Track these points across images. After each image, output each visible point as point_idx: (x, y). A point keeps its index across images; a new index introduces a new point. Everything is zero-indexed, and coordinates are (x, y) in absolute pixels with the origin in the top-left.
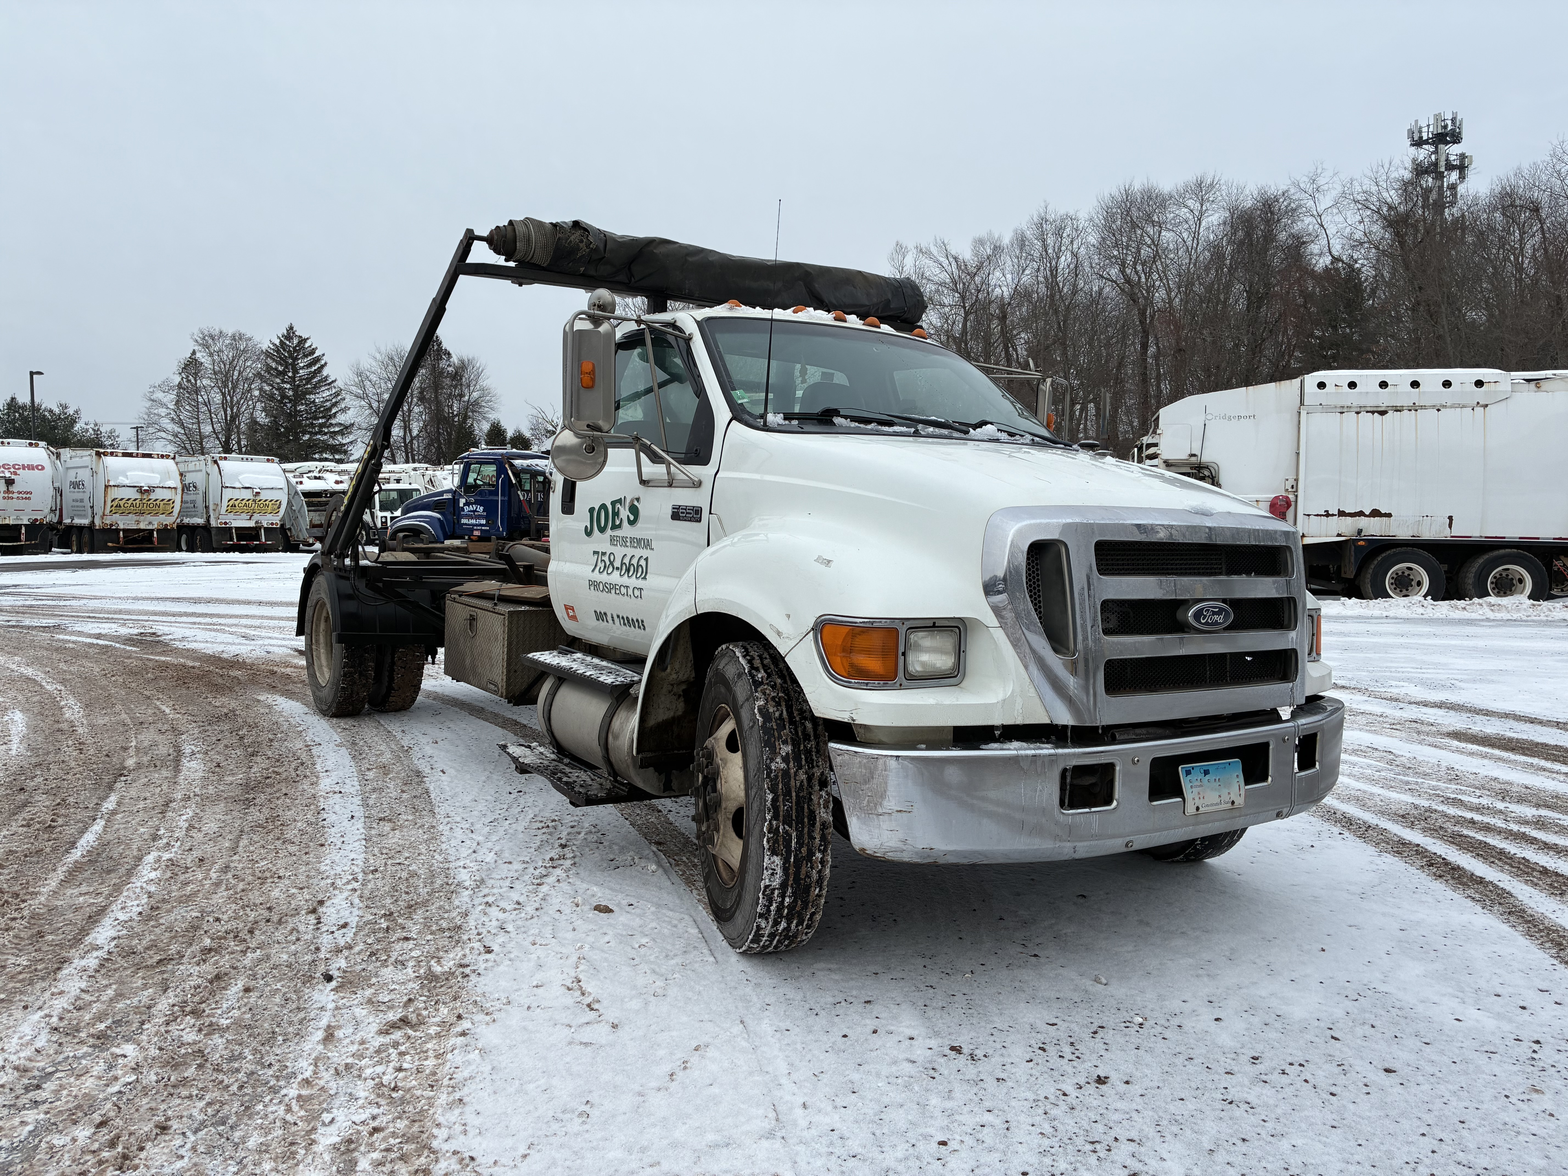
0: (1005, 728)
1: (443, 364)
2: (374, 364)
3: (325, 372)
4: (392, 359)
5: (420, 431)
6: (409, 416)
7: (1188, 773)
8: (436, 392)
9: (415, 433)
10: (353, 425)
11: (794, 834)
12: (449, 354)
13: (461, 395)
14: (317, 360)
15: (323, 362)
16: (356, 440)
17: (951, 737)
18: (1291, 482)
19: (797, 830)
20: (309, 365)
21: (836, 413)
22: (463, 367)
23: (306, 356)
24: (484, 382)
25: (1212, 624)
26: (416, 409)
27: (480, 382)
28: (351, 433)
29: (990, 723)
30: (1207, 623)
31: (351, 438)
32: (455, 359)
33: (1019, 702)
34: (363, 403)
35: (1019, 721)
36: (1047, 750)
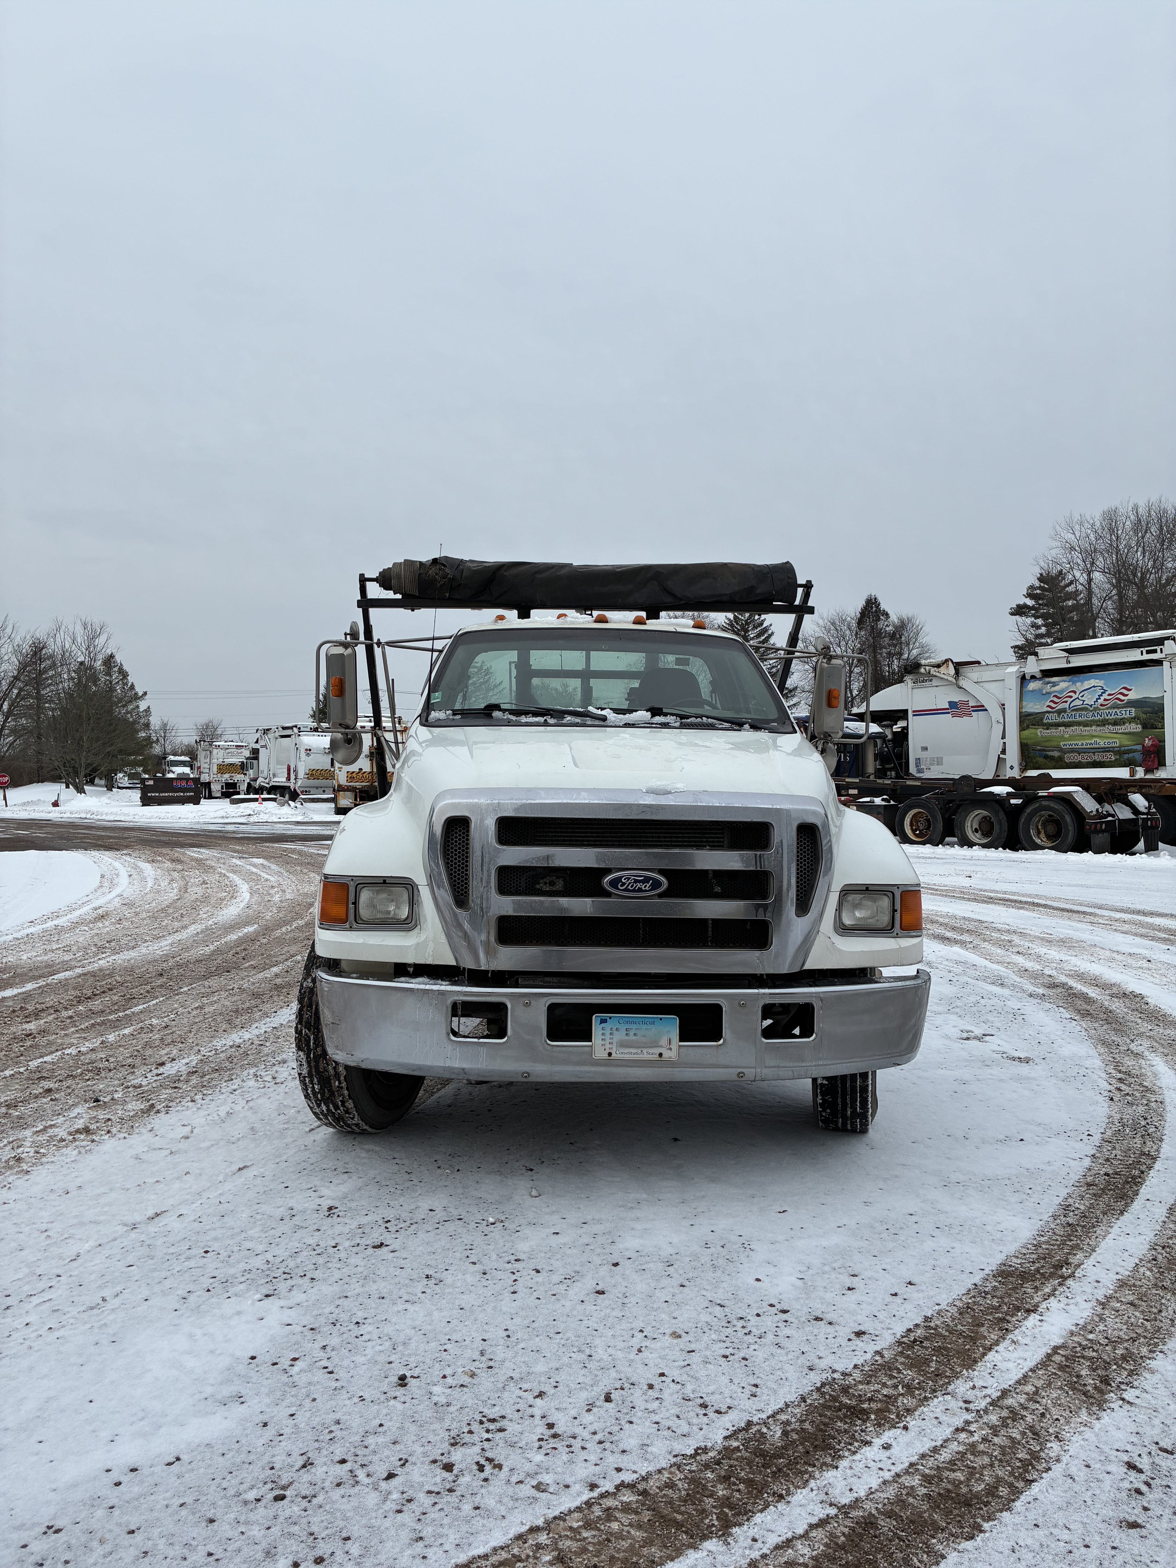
0: (416, 966)
1: (880, 625)
2: (817, 629)
3: (772, 641)
4: (833, 624)
5: (860, 691)
6: (850, 677)
7: (603, 1021)
8: (874, 652)
9: (855, 693)
10: (796, 687)
11: (312, 1037)
12: (887, 614)
13: (901, 654)
14: (766, 630)
15: (770, 632)
16: (799, 703)
17: (392, 971)
19: (314, 1034)
20: (758, 636)
21: (497, 707)
22: (902, 626)
23: (755, 627)
24: (924, 639)
25: (634, 891)
26: (857, 670)
27: (920, 639)
28: (793, 696)
29: (403, 961)
30: (626, 890)
31: (795, 700)
32: (894, 618)
33: (431, 945)
34: (807, 667)
35: (429, 961)
36: (444, 986)
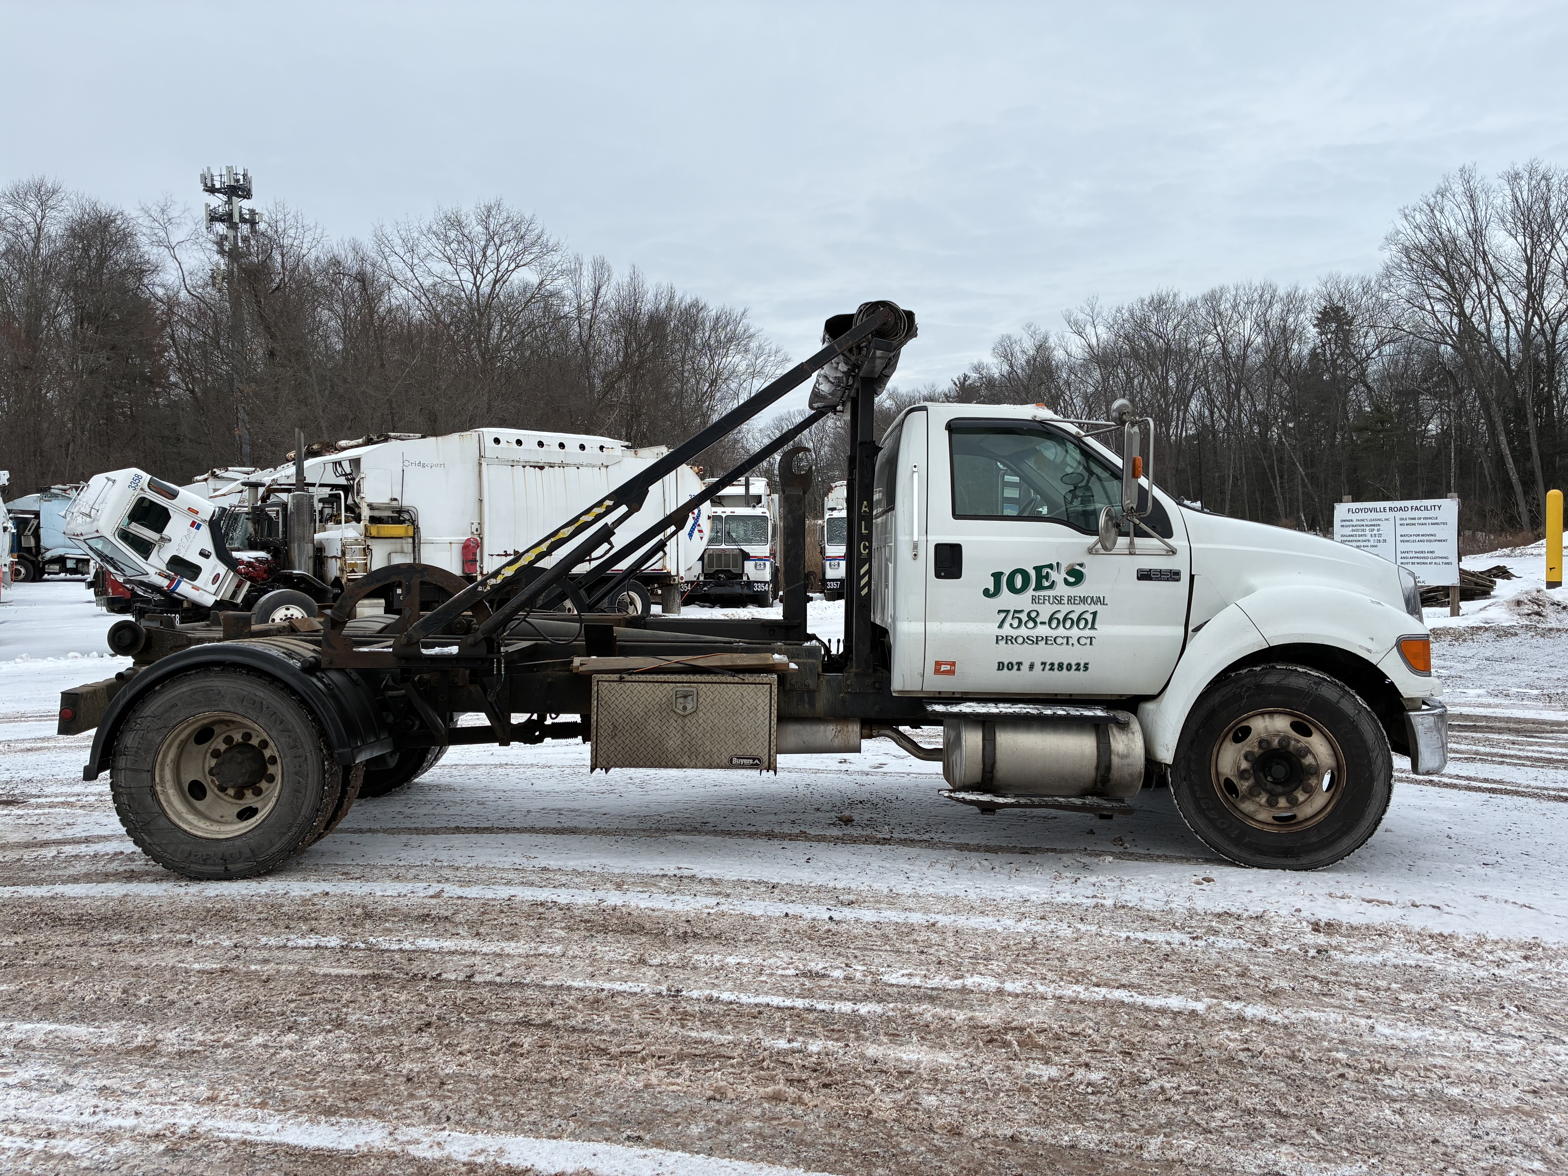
18: (476, 526)
